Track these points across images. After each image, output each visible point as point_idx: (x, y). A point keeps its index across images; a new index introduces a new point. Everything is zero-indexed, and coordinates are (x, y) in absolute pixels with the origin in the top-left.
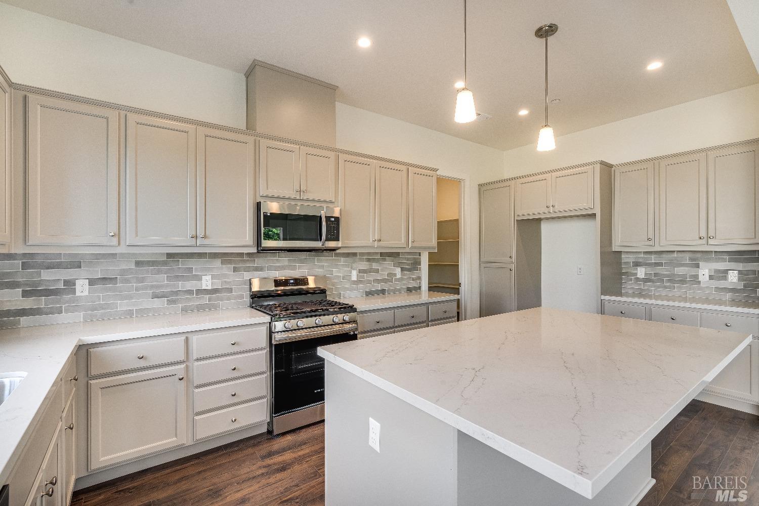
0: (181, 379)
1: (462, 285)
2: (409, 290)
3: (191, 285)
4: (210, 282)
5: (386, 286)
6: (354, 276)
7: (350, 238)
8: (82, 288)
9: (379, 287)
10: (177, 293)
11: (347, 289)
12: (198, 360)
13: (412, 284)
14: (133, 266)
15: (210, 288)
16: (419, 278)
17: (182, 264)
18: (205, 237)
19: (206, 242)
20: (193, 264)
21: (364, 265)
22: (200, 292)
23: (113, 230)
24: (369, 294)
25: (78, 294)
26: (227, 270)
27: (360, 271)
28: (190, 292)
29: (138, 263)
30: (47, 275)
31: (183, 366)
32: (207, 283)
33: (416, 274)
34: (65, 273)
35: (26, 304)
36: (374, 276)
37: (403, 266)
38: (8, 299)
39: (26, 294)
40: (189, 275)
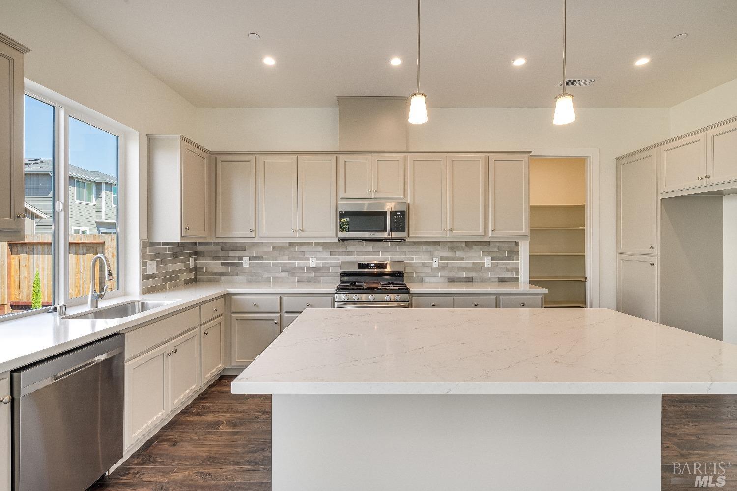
0: (276, 323)
1: (588, 280)
2: (502, 280)
3: (301, 263)
4: (315, 262)
5: (472, 274)
6: (436, 263)
8: (246, 262)
9: (464, 274)
10: (294, 269)
11: (427, 275)
12: (287, 313)
13: (509, 274)
14: (270, 250)
15: (314, 266)
16: (518, 269)
17: (297, 250)
18: (302, 230)
19: (303, 234)
20: (304, 249)
21: (447, 253)
22: (309, 269)
23: (253, 228)
24: (452, 280)
25: (244, 266)
26: (326, 254)
27: (441, 259)
28: (303, 269)
29: (274, 248)
30: (231, 254)
31: (278, 315)
32: (313, 263)
33: (511, 264)
34: (238, 253)
35: (223, 270)
36: (458, 264)
37: (494, 255)
38: (215, 266)
39: (223, 264)
40: (302, 257)
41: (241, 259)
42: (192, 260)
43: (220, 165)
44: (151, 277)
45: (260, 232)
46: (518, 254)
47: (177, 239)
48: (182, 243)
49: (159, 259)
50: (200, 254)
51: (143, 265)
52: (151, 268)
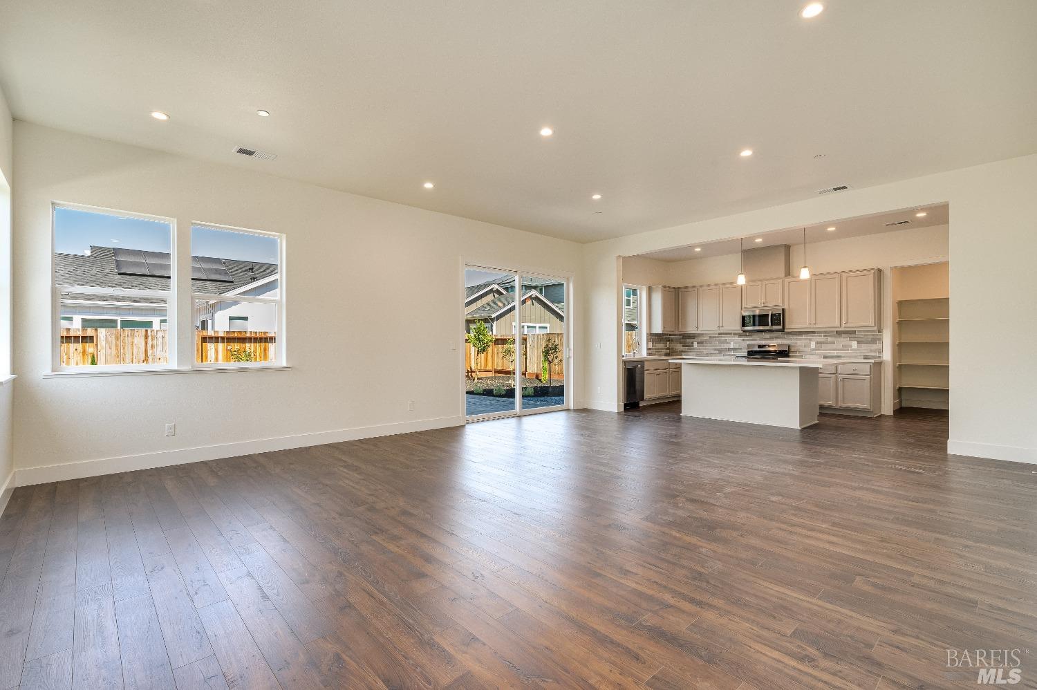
2: (866, 358)
3: (726, 346)
4: (733, 344)
6: (813, 345)
7: (792, 324)
8: (695, 345)
10: (721, 348)
11: (807, 352)
14: (708, 338)
16: (881, 350)
17: (722, 337)
18: (722, 326)
19: (723, 328)
20: (726, 337)
21: (822, 339)
23: (697, 325)
24: (827, 357)
25: (694, 347)
26: (738, 340)
27: (817, 343)
28: (726, 349)
30: (688, 340)
33: (874, 347)
34: (691, 340)
35: (683, 349)
36: (829, 346)
37: (860, 340)
38: (679, 347)
39: (683, 346)
40: (726, 342)
41: (692, 343)
42: (668, 343)
43: (680, 293)
44: (650, 349)
45: (700, 328)
46: (880, 339)
47: (660, 331)
48: (663, 334)
49: (654, 341)
50: (672, 340)
51: (647, 344)
52: (650, 345)
